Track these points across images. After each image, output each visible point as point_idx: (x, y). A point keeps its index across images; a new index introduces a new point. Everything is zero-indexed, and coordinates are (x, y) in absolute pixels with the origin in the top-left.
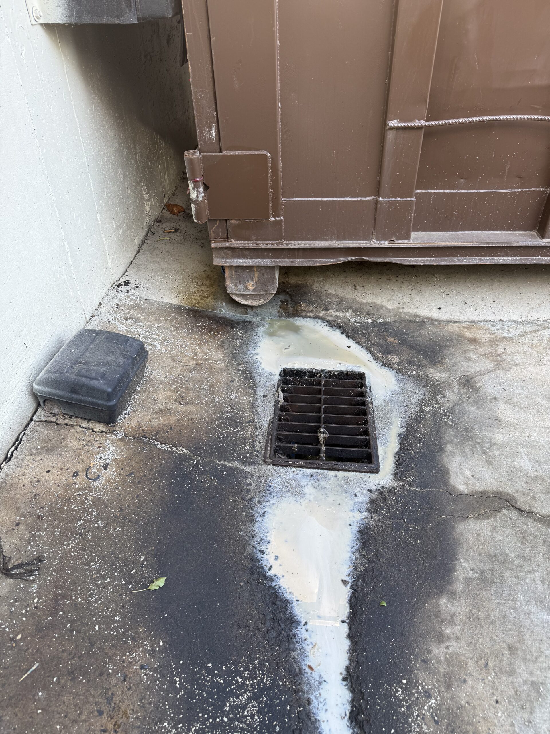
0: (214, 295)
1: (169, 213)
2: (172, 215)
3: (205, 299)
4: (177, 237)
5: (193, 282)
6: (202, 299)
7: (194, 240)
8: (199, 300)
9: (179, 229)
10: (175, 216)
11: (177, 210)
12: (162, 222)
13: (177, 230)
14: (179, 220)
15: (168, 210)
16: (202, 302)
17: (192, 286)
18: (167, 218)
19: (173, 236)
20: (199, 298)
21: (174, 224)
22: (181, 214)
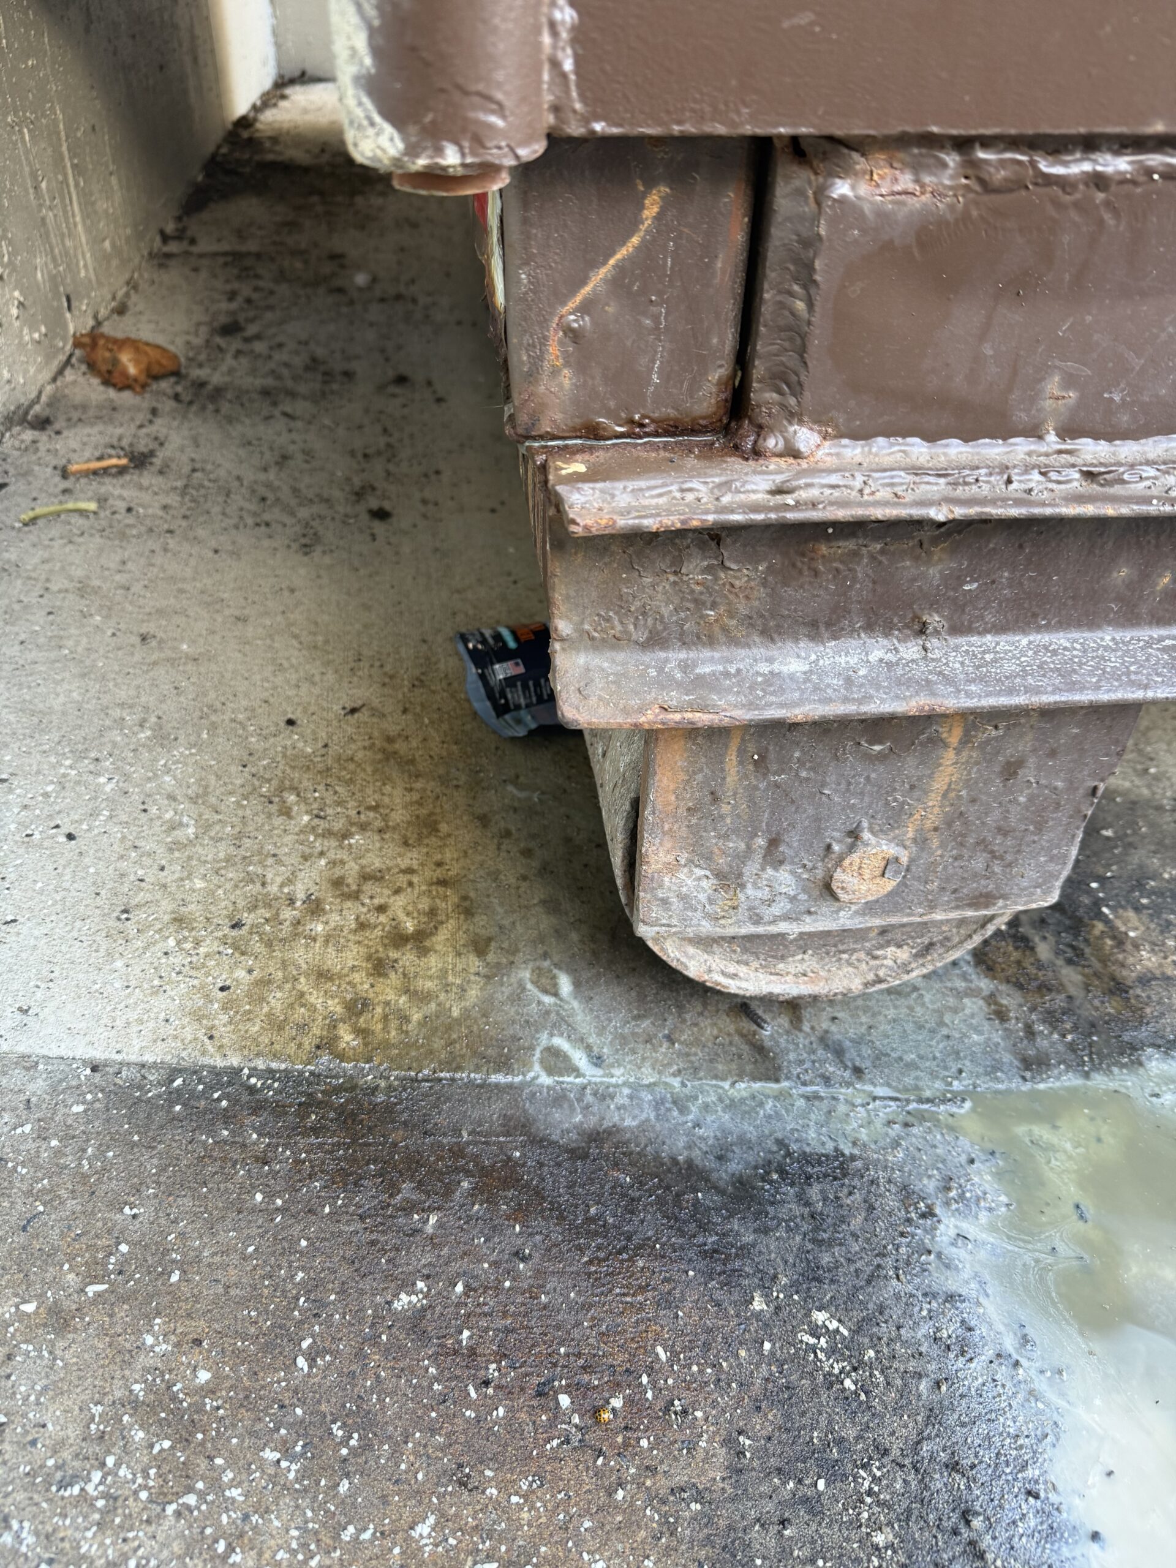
0: (467, 910)
1: (95, 381)
2: (112, 393)
3: (407, 958)
4: (146, 497)
5: (286, 812)
6: (379, 968)
7: (253, 507)
8: (362, 982)
9: (152, 453)
10: (127, 395)
11: (137, 362)
12: (57, 426)
13: (140, 461)
14: (154, 412)
15: (92, 367)
16: (388, 991)
17: (287, 845)
18: (84, 407)
19: (120, 491)
20: (353, 956)
21: (124, 431)
22: (165, 385)
